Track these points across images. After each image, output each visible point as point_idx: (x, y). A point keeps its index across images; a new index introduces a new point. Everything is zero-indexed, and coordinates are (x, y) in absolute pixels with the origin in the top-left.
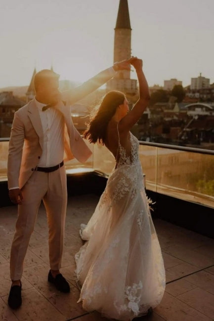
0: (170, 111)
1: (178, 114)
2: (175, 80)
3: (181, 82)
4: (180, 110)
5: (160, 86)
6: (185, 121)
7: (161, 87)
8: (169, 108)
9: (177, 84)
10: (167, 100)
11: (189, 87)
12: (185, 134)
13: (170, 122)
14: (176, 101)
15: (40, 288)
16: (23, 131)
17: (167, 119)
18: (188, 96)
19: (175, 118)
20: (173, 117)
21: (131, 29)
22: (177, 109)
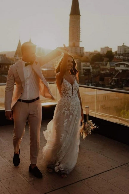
0: (105, 67)
1: (109, 69)
2: (108, 47)
3: (111, 49)
4: (111, 66)
6: (114, 73)
7: (99, 52)
8: (103, 65)
9: (109, 50)
10: (102, 60)
11: (116, 52)
12: (114, 81)
13: (104, 74)
14: (108, 61)
15: (24, 176)
16: (13, 78)
17: (102, 72)
18: (115, 58)
19: (108, 71)
20: (106, 71)
21: (80, 15)
22: (108, 66)
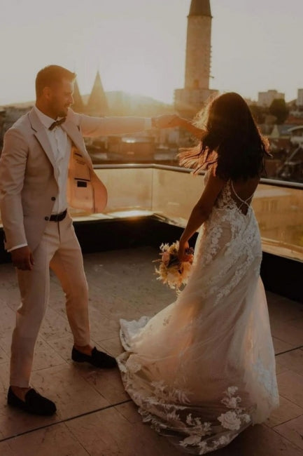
1: (277, 140)
2: (275, 92)
4: (281, 135)
5: (252, 100)
6: (288, 151)
7: (255, 102)
8: (264, 132)
9: (278, 97)
11: (294, 103)
12: (287, 169)
14: (274, 123)
18: (292, 115)
19: (274, 146)
21: (211, 17)
22: (276, 134)
